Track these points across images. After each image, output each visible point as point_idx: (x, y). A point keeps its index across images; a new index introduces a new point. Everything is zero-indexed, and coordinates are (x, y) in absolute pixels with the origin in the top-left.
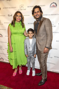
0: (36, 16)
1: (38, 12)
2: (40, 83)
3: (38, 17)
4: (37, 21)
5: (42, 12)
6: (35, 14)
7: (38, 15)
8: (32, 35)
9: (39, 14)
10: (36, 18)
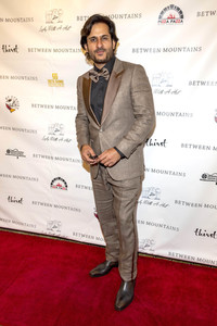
1: (104, 38)
4: (96, 69)
6: (93, 46)
7: (105, 50)
9: (107, 44)
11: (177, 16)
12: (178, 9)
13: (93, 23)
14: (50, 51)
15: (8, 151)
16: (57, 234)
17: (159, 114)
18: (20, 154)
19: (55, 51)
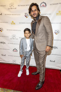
0: (33, 15)
1: (35, 10)
5: (39, 11)
8: (29, 35)
10: (33, 17)
11: (45, 5)
12: (45, 3)
14: (11, 15)
15: (1, 42)
16: (15, 63)
18: (4, 43)
19: (12, 15)
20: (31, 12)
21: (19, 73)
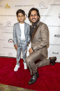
0: (32, 19)
1: (35, 15)
2: (31, 81)
3: (34, 22)
4: (33, 25)
5: (39, 16)
7: (35, 19)
9: (36, 17)
13: (32, 11)
17: (41, 16)
20: (30, 16)
21: (15, 66)
